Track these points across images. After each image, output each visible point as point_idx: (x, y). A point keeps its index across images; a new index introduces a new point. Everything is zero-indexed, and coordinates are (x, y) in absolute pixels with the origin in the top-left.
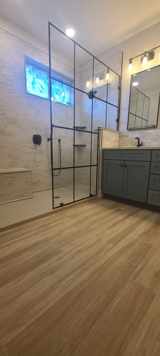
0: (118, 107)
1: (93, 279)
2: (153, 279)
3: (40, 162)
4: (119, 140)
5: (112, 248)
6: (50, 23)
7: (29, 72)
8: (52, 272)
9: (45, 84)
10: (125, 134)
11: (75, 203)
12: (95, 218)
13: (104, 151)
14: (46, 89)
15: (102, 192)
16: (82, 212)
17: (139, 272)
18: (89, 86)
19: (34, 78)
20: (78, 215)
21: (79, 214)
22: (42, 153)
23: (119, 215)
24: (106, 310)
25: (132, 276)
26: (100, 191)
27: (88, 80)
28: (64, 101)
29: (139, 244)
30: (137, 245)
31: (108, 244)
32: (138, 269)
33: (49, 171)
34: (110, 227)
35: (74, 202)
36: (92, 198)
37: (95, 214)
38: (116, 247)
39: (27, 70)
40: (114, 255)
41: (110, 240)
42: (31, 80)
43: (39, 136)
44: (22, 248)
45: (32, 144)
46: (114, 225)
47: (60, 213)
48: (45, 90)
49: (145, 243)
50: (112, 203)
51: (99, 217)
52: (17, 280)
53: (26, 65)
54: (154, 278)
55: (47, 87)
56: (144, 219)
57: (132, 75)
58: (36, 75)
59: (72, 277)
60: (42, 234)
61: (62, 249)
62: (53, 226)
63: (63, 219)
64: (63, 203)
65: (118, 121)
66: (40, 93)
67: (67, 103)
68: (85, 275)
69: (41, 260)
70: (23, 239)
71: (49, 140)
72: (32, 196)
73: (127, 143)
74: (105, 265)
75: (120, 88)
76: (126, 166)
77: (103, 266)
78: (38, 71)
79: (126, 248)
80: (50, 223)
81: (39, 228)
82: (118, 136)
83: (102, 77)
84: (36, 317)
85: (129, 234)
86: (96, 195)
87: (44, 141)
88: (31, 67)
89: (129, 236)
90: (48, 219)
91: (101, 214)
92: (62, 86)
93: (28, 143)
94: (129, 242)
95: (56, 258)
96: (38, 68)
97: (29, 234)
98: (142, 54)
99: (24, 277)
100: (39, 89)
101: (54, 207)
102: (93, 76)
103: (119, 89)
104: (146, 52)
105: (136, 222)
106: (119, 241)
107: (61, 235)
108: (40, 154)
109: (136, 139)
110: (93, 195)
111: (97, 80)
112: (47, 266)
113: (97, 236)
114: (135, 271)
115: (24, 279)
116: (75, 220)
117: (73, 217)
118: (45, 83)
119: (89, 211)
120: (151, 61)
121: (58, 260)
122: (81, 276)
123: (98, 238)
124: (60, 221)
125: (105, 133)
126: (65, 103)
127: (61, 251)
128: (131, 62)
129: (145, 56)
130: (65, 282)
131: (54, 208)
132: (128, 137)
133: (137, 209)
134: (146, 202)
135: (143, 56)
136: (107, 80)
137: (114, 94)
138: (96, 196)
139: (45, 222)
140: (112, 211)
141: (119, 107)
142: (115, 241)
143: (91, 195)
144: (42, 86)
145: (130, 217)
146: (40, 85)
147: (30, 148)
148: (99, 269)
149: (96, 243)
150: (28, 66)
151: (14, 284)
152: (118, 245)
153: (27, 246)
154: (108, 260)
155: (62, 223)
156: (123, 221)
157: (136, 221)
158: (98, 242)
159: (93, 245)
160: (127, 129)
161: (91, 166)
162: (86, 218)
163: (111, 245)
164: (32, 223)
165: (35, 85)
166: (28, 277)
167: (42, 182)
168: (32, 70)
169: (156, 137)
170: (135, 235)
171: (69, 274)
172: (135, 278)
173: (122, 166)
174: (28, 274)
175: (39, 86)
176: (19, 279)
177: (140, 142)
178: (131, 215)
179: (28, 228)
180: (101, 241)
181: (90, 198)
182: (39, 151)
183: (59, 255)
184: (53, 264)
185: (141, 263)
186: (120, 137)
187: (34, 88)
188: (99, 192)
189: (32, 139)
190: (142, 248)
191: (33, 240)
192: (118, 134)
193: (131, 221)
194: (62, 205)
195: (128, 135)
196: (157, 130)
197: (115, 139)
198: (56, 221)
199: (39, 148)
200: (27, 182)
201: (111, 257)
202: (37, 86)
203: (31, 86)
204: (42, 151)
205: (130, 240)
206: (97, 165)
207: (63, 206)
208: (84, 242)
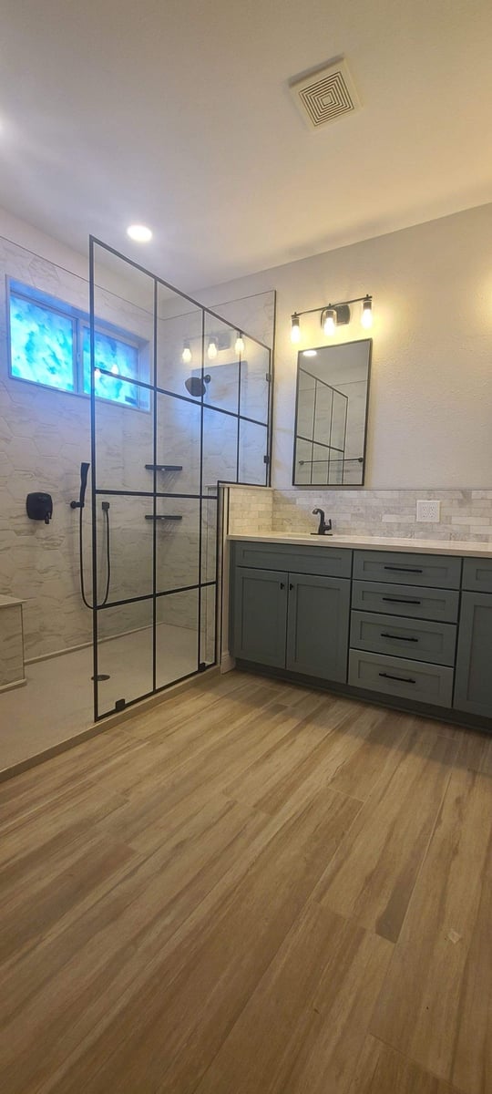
0: (267, 426)
1: (222, 917)
2: (362, 892)
3: (46, 571)
4: (274, 511)
5: (265, 824)
6: (92, 239)
7: (18, 316)
8: (115, 913)
9: (65, 351)
10: (287, 495)
11: (159, 694)
12: (215, 738)
13: (234, 543)
14: (66, 363)
15: (231, 654)
16: (178, 722)
17: (331, 880)
18: (189, 358)
19: (32, 332)
20: (167, 733)
21: (171, 731)
22: (52, 544)
23: (282, 723)
24: (257, 989)
25: (314, 895)
26: (225, 653)
27: (187, 346)
28: (117, 396)
29: (329, 804)
30: (325, 808)
31: (253, 814)
32: (327, 872)
33: (72, 597)
34: (258, 763)
35: (155, 691)
36: (204, 675)
37: (215, 727)
38: (274, 821)
39: (14, 312)
40: (270, 843)
41: (259, 801)
42: (25, 339)
43: (45, 498)
44: (18, 858)
45: (24, 522)
46: (268, 755)
47: (117, 730)
48: (63, 365)
49: (343, 799)
50: (260, 685)
51: (227, 735)
52: (19, 955)
53: (9, 297)
54: (363, 889)
55: (71, 357)
56: (342, 729)
57: (300, 352)
58: (39, 326)
59: (167, 921)
60: (72, 806)
61: (132, 845)
62: (100, 778)
63: (128, 748)
64: (123, 700)
65: (268, 460)
66: (49, 374)
67: (128, 399)
68: (203, 909)
69: (81, 885)
70: (16, 829)
71: (74, 505)
72: (22, 681)
73: (294, 518)
74: (249, 874)
75: (270, 379)
76: (291, 587)
77: (244, 877)
78: (45, 315)
79: (299, 820)
80: (92, 768)
81: (57, 789)
82: (270, 500)
83: (223, 343)
84: (89, 1040)
85: (305, 779)
86: (215, 664)
87: (59, 510)
88: (25, 305)
89: (305, 785)
90: (81, 756)
91: (232, 723)
92: (114, 355)
93: (11, 517)
94: (306, 801)
95: (119, 874)
96: (44, 307)
97: (33, 810)
98: (323, 309)
99: (41, 941)
100: (47, 364)
101: (99, 715)
102: (203, 336)
103: (269, 382)
104: (330, 307)
105: (320, 743)
106: (282, 802)
107: (128, 801)
108: (49, 549)
109: (315, 513)
110: (208, 663)
111: (212, 350)
112: (98, 902)
113: (226, 792)
114: (321, 880)
115: (39, 948)
116: (162, 751)
117: (154, 740)
118: (63, 346)
119: (199, 718)
120: (344, 328)
121: (126, 878)
122: (192, 916)
123: (229, 799)
124: (119, 759)
125: (236, 496)
126: (122, 400)
127: (131, 852)
128: (296, 322)
129: (330, 314)
130: (151, 937)
131: (97, 719)
132: (295, 503)
133: (323, 699)
134: (345, 682)
135: (324, 313)
136: (237, 353)
137: (256, 389)
138: (215, 667)
139: (76, 767)
140: (261, 711)
141: (270, 426)
142: (272, 804)
143: (202, 667)
144: (54, 356)
145: (309, 726)
146: (49, 352)
147: (16, 532)
148: (235, 888)
149: (223, 816)
150: (14, 302)
151: (12, 966)
152: (280, 814)
153: (32, 849)
154: (257, 859)
155: (127, 763)
156: (290, 742)
157: (321, 739)
158: (228, 810)
159: (217, 822)
160: (293, 485)
161: (200, 586)
162: (192, 741)
163: (263, 816)
164: (34, 773)
165: (35, 351)
166: (50, 940)
167: (51, 631)
168: (26, 313)
169: (362, 510)
170: (318, 780)
171: (161, 914)
172: (321, 896)
173: (282, 586)
174: (50, 932)
175: (46, 354)
176: (25, 950)
177: (326, 519)
178: (308, 720)
179: (25, 791)
180: (236, 806)
181: (200, 675)
182: (46, 539)
183: (128, 864)
184: (114, 893)
185: (334, 857)
186: (275, 501)
187: (30, 360)
188: (223, 654)
189: (25, 505)
190: (337, 813)
191: (47, 829)
192: (271, 494)
193: (312, 737)
194: (121, 705)
195: (295, 499)
196: (364, 493)
197: (261, 507)
198: (108, 760)
199: (44, 530)
200: (8, 639)
201: (263, 851)
202: (42, 354)
203: (24, 357)
204: (52, 539)
205: (309, 795)
206: (216, 583)
207: (124, 709)
208: (191, 817)
